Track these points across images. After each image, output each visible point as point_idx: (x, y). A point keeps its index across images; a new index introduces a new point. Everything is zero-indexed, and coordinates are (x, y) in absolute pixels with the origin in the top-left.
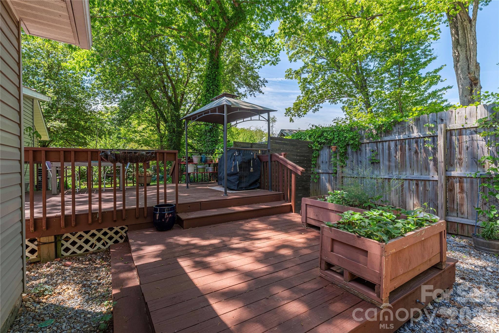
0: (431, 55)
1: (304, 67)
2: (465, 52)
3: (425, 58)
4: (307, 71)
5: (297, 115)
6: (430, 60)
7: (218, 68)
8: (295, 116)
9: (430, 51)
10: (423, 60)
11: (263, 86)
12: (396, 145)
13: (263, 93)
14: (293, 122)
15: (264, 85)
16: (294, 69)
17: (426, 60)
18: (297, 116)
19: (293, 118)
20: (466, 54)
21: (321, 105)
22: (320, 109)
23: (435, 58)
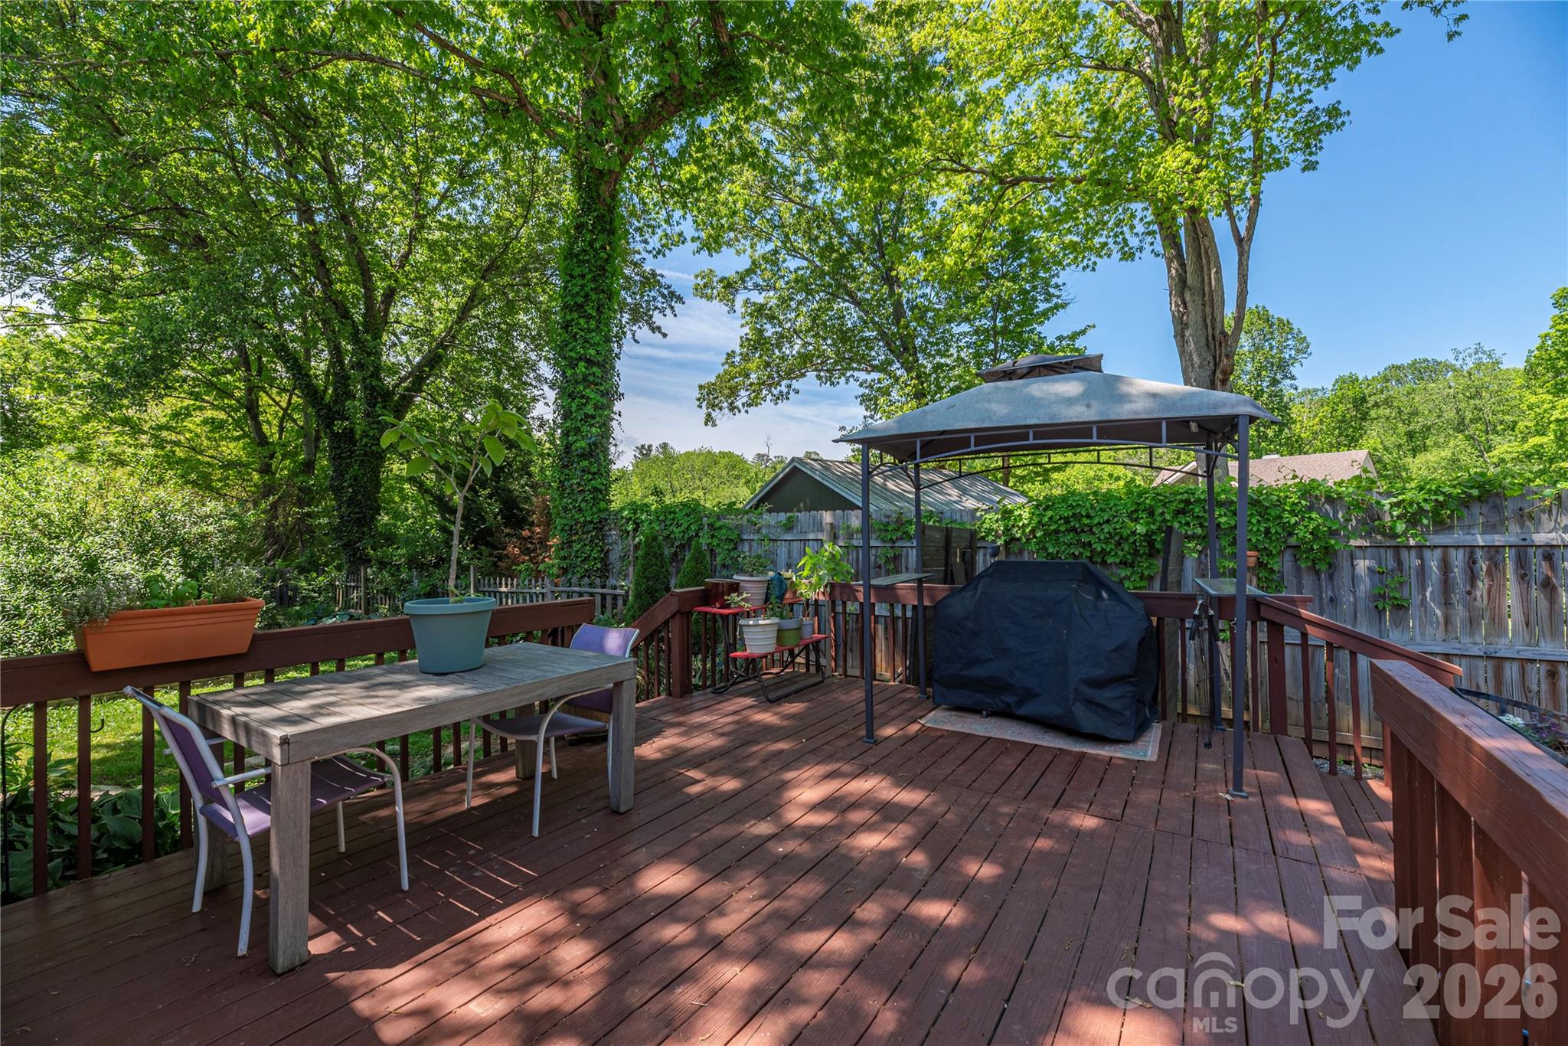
0: (1058, 297)
1: (750, 272)
2: (1200, 307)
3: (1047, 300)
4: (756, 286)
5: (725, 405)
6: (1057, 307)
7: (612, 232)
8: (721, 409)
9: (1057, 286)
10: (1042, 306)
11: (668, 311)
12: (1472, 562)
13: (665, 335)
14: (714, 425)
15: (672, 308)
16: (720, 274)
17: (1048, 305)
18: (726, 411)
19: (714, 414)
20: (1203, 311)
21: (795, 384)
22: (792, 395)
23: (1064, 306)
